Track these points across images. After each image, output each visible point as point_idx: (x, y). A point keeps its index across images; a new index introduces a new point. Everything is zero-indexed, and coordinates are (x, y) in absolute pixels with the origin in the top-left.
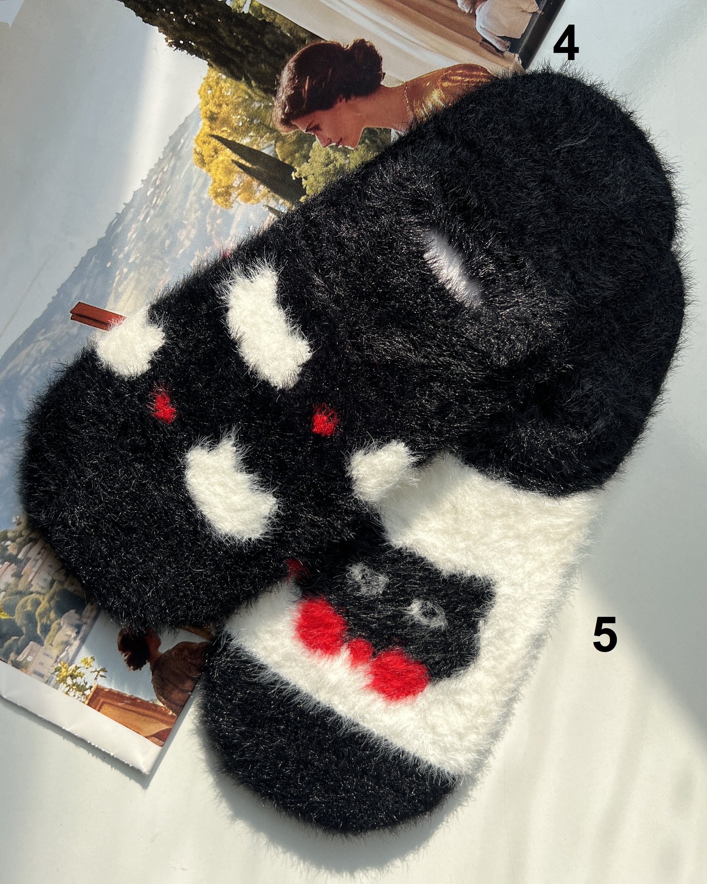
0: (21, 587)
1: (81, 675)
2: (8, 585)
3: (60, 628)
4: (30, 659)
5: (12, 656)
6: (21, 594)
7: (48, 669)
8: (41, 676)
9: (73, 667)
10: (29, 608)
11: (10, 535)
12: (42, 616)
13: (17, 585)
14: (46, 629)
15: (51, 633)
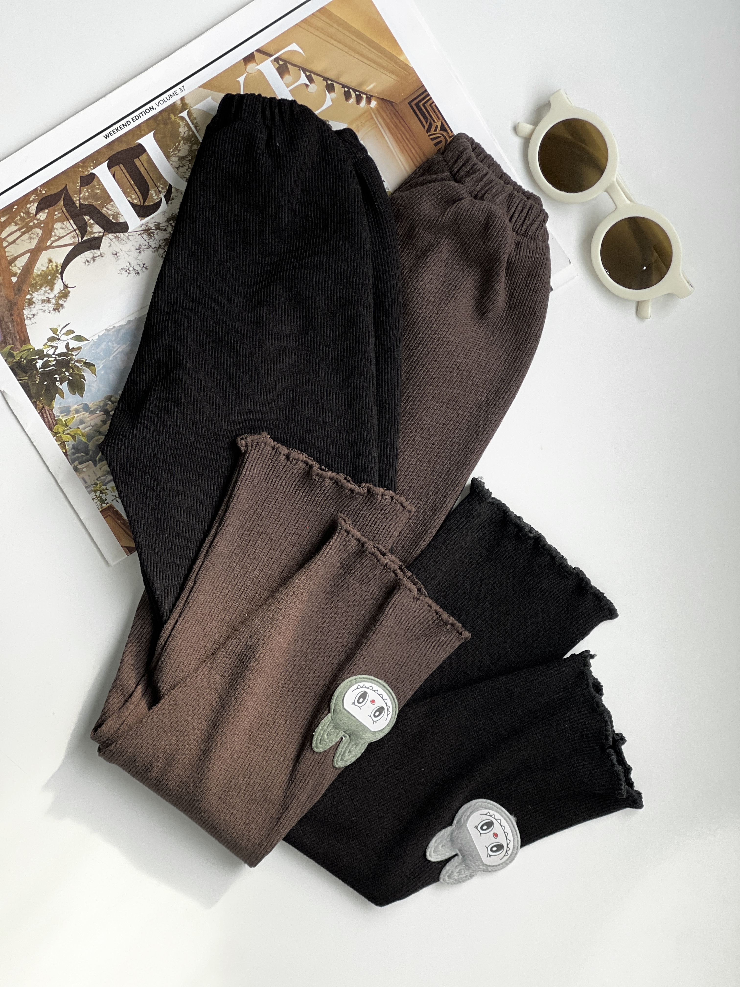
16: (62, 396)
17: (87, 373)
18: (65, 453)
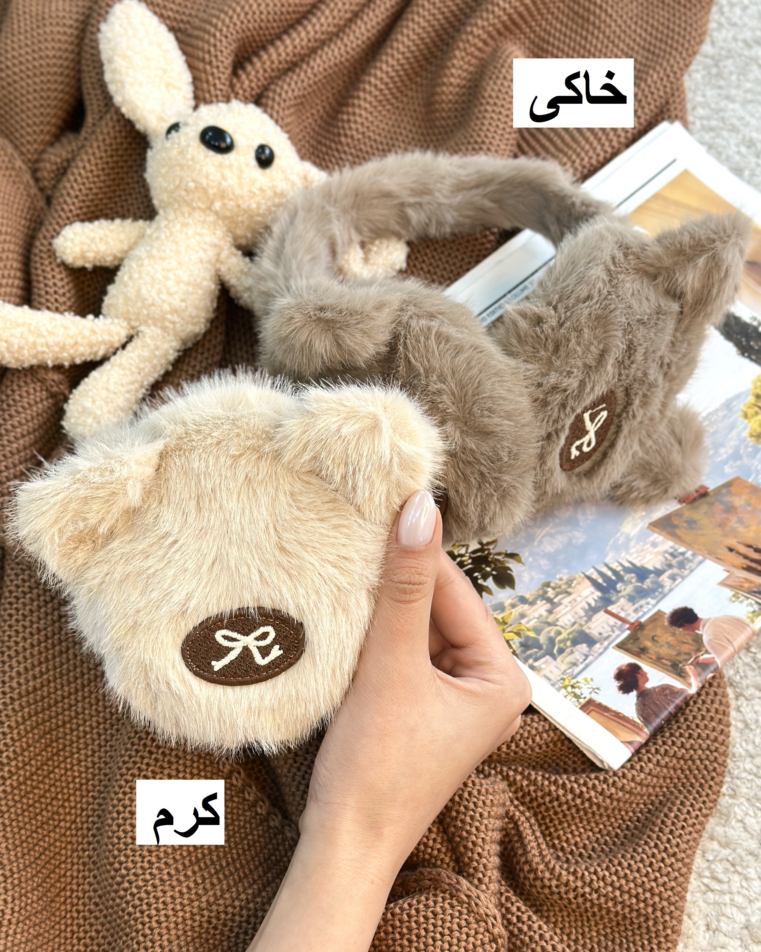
0: (550, 619)
1: (579, 688)
2: (541, 616)
3: (572, 652)
4: (543, 666)
5: (531, 661)
6: (549, 624)
7: (556, 675)
8: (549, 680)
9: (574, 681)
10: (552, 634)
11: (552, 585)
12: (560, 642)
13: (547, 617)
14: (561, 651)
15: (564, 654)
16: (490, 592)
17: (512, 564)
18: (514, 653)
